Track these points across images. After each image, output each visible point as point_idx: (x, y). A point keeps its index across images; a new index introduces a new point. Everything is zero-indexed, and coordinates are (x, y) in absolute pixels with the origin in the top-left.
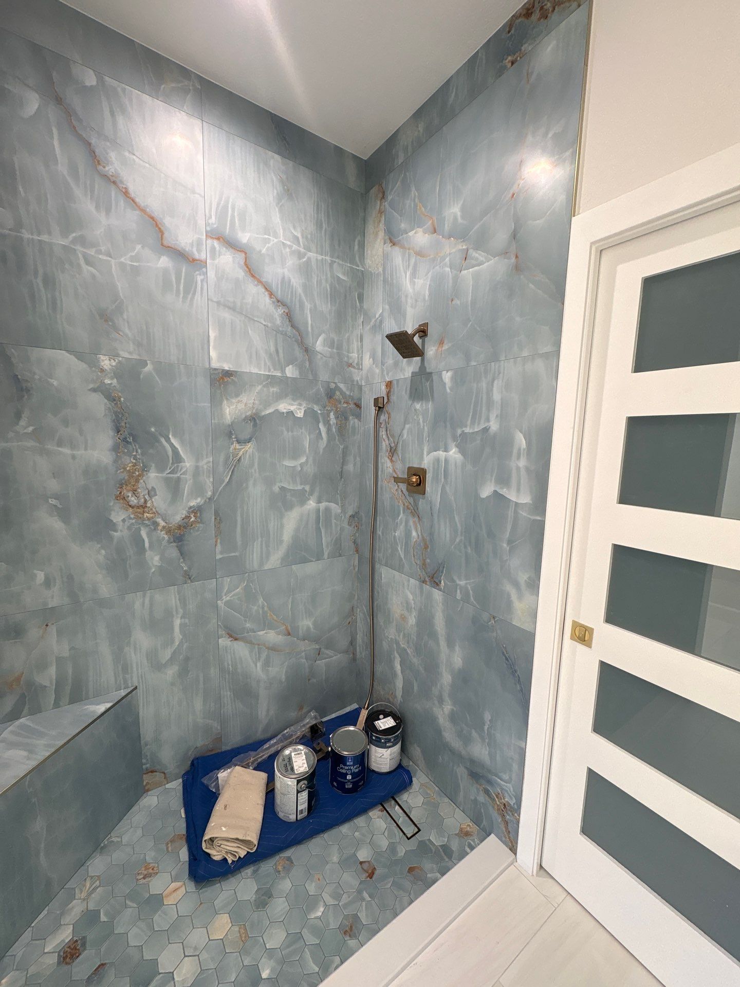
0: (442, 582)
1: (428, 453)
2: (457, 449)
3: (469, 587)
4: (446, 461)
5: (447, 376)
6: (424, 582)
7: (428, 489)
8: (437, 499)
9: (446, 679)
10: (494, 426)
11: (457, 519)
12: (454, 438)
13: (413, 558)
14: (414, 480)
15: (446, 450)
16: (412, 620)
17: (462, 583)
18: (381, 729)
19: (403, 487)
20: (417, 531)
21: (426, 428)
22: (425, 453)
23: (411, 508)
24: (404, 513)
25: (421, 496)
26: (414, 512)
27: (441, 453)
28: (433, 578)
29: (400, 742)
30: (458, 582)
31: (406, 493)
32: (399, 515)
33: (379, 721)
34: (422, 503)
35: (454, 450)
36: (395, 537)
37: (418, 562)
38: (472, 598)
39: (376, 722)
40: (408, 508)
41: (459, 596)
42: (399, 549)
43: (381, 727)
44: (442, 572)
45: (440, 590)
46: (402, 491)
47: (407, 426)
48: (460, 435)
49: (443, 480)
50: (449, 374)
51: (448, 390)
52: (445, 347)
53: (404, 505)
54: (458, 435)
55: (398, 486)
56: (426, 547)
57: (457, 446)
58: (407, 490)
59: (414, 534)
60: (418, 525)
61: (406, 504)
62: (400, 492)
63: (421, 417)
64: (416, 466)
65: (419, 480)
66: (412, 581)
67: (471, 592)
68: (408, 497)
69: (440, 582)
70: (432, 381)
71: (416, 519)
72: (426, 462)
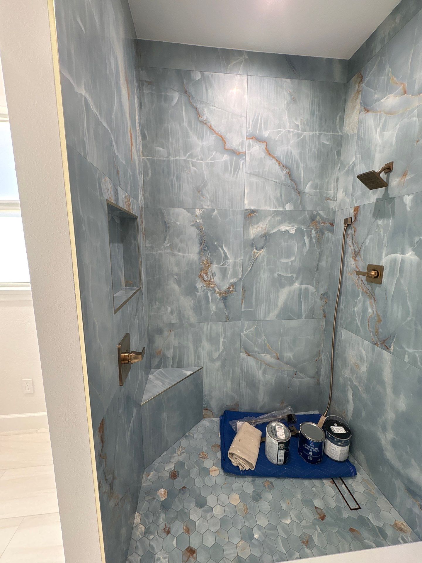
0: (392, 347)
1: (386, 255)
2: (414, 253)
3: (417, 355)
4: (402, 261)
5: (408, 200)
6: (376, 344)
7: (384, 280)
8: (392, 289)
9: (390, 415)
11: (409, 304)
12: (411, 244)
13: (368, 327)
14: (373, 274)
15: (403, 253)
16: (364, 368)
17: (411, 351)
18: (335, 432)
19: (363, 278)
20: (372, 309)
21: (386, 238)
22: (384, 255)
23: (369, 292)
24: (362, 295)
25: (378, 285)
26: (372, 296)
27: (398, 255)
28: (384, 342)
29: (349, 445)
30: (407, 349)
31: (365, 282)
32: (358, 296)
33: (334, 427)
34: (378, 290)
35: (410, 253)
36: (354, 310)
37: (372, 330)
38: (419, 362)
39: (332, 427)
40: (366, 293)
41: (406, 359)
42: (357, 319)
43: (335, 431)
44: (393, 340)
45: (390, 352)
46: (362, 281)
47: (369, 236)
48: (417, 242)
49: (398, 274)
50: (411, 197)
51: (409, 209)
52: (408, 177)
53: (363, 290)
54: (415, 242)
55: (359, 277)
56: (379, 321)
57: (413, 250)
58: (366, 280)
59: (370, 310)
60: (374, 305)
61: (365, 290)
62: (361, 282)
63: (382, 230)
64: (375, 263)
65: (376, 274)
66: (366, 342)
67: (419, 359)
68: (366, 285)
69: (390, 347)
70: (394, 203)
71: (373, 301)
72: (385, 261)
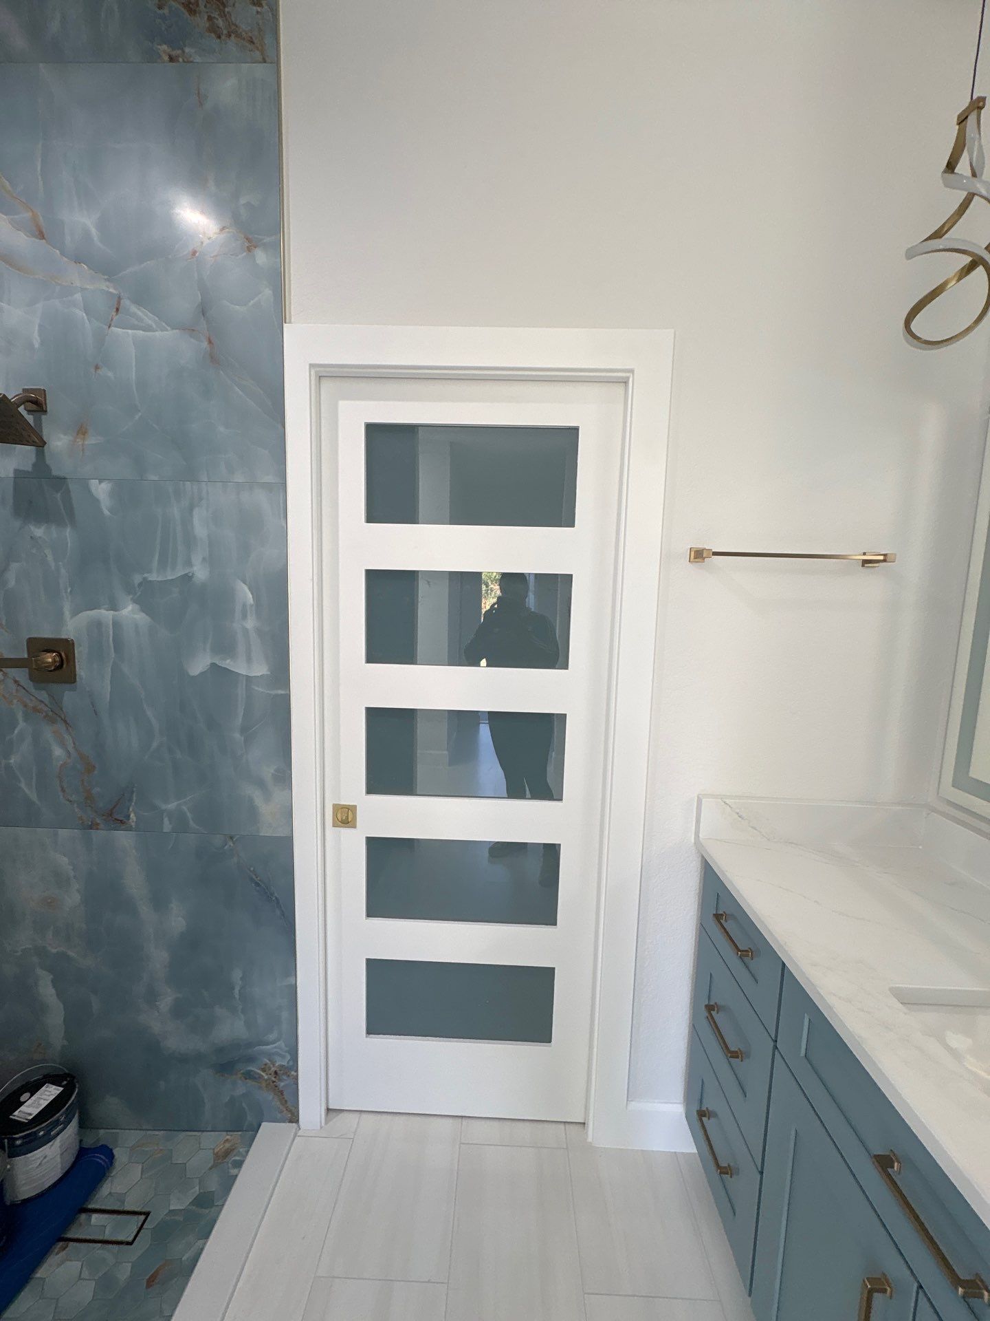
0: (132, 815)
1: (75, 613)
2: (137, 607)
3: (185, 808)
4: (116, 624)
5: (101, 490)
6: (93, 826)
7: (82, 670)
8: (105, 688)
9: (158, 958)
10: (200, 573)
11: (149, 713)
12: (129, 589)
13: (61, 794)
14: (50, 660)
15: (114, 607)
17: (172, 806)
18: (30, 1118)
19: (21, 675)
20: (63, 744)
21: (63, 571)
22: (67, 614)
23: (46, 709)
24: (26, 719)
25: (67, 686)
26: (56, 715)
27: (103, 611)
28: (111, 814)
30: (164, 807)
31: (29, 685)
32: (13, 725)
33: (22, 1108)
34: (69, 698)
35: (130, 608)
37: (74, 798)
38: (191, 822)
39: (16, 1113)
40: (35, 710)
41: (167, 826)
42: (23, 785)
43: (30, 1114)
44: (130, 800)
45: (130, 829)
46: (16, 682)
47: (14, 566)
48: (140, 585)
49: (113, 654)
50: (105, 486)
51: (106, 512)
52: (91, 440)
53: (25, 706)
54: (136, 585)
55: (5, 674)
56: (90, 768)
57: (135, 601)
58: (32, 678)
59: (58, 752)
60: (67, 737)
61: (31, 705)
62: (13, 687)
63: (48, 552)
64: (47, 633)
65: (57, 659)
67: (188, 814)
68: (33, 690)
69: (128, 817)
70: (68, 491)
71: (60, 727)
72: (73, 626)
